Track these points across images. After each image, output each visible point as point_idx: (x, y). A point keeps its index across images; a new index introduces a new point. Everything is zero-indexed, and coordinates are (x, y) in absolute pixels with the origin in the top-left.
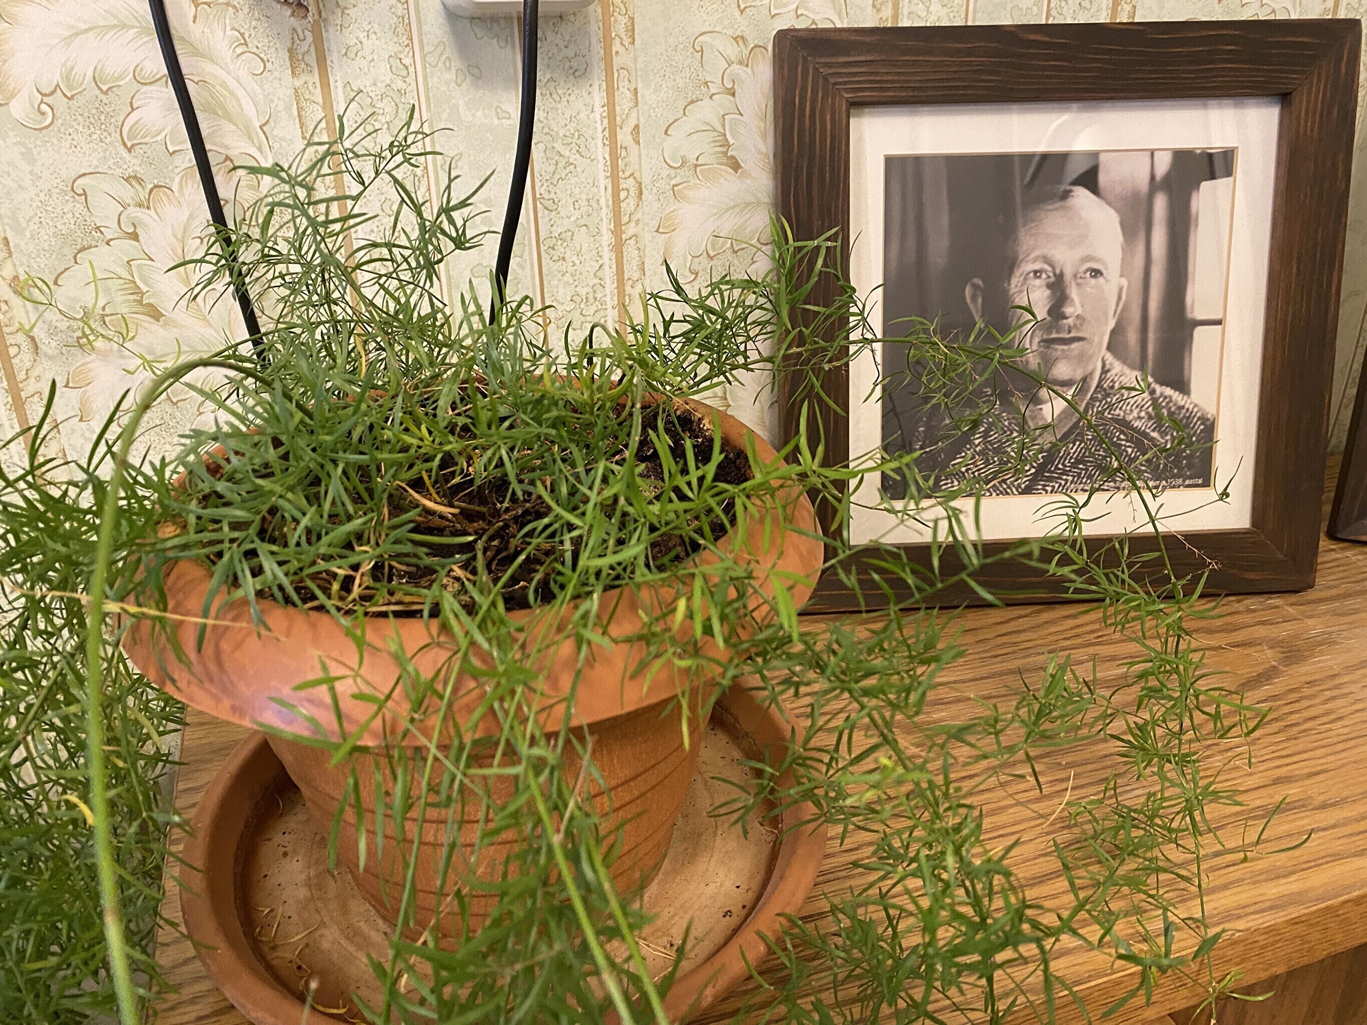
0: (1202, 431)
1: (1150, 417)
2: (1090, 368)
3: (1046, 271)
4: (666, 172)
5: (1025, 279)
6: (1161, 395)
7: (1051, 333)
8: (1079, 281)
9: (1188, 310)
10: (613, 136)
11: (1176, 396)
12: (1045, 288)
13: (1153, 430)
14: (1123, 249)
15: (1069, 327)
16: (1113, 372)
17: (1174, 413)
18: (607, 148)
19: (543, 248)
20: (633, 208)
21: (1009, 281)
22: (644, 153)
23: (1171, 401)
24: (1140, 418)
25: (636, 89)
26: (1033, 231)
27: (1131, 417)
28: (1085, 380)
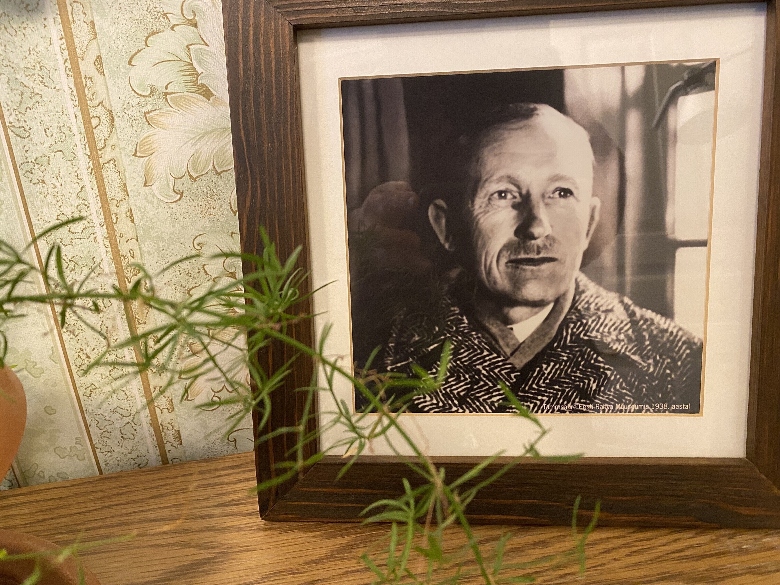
0: (688, 355)
1: (630, 340)
2: (562, 289)
3: (511, 192)
4: (136, 100)
5: (490, 199)
6: (642, 317)
7: (519, 253)
8: (547, 200)
9: (669, 231)
10: (75, 68)
11: (658, 319)
12: (511, 209)
13: (634, 354)
14: (594, 167)
15: (538, 247)
16: (588, 293)
17: (656, 336)
18: (72, 79)
19: (20, 172)
20: (106, 134)
21: (473, 202)
22: (110, 83)
23: (652, 323)
24: (619, 340)
25: (92, 22)
26: (496, 152)
27: (609, 340)
28: (558, 301)
